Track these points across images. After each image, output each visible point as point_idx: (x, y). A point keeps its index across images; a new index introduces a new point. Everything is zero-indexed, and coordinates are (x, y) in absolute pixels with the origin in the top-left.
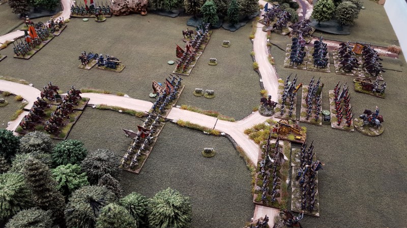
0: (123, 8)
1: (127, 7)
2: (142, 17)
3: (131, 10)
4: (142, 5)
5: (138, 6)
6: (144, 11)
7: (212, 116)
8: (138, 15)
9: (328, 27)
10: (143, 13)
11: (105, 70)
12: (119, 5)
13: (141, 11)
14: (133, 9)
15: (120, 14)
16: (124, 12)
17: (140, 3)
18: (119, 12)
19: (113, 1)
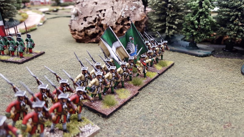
0: (93, 27)
1: (101, 26)
5: (122, 23)
12: (85, 19)
16: (94, 35)
17: (128, 19)
19: (74, 11)
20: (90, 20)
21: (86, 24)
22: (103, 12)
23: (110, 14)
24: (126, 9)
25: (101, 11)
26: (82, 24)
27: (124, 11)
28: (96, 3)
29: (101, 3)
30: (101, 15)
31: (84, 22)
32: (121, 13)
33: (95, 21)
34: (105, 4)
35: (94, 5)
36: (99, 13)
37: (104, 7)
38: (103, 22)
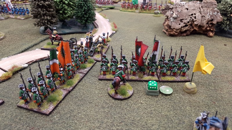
0: (186, 26)
1: (192, 24)
5: (208, 23)
10: (211, 34)
12: (181, 20)
13: (210, 30)
17: (212, 20)
18: (179, 31)
19: (174, 15)
20: (186, 21)
21: (182, 24)
22: (194, 15)
23: (200, 18)
26: (179, 24)
27: (210, 15)
28: (187, 9)
29: (191, 9)
30: (193, 18)
31: (181, 23)
32: (208, 17)
33: (188, 22)
34: (194, 10)
36: (191, 16)
37: (194, 12)
38: (195, 23)
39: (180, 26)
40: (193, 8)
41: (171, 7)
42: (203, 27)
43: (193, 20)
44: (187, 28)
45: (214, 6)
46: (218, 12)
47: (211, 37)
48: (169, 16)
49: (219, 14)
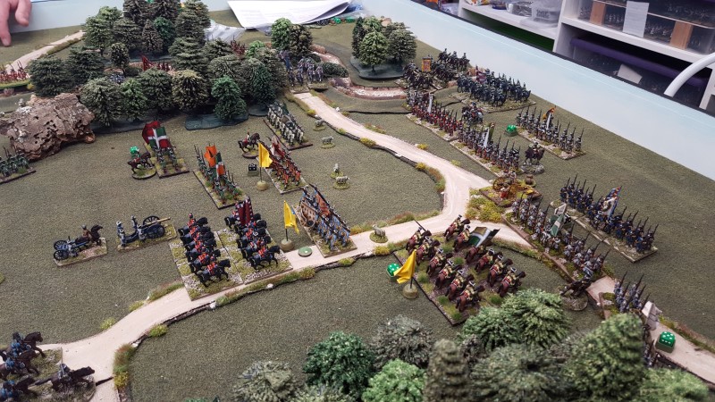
0: (47, 141)
1: (54, 137)
2: (87, 146)
3: (65, 139)
4: (85, 123)
5: (77, 127)
6: (90, 135)
7: (405, 221)
8: (80, 146)
9: (382, 72)
10: (90, 139)
11: (142, 247)
12: (36, 136)
13: (85, 135)
14: (67, 136)
15: (45, 154)
16: (51, 148)
17: (80, 121)
18: (40, 151)
19: (21, 134)
20: (43, 135)
21: (40, 142)
22: (51, 124)
23: (61, 124)
24: (75, 114)
25: (48, 123)
26: (36, 142)
28: (37, 118)
29: (42, 116)
30: (52, 128)
31: (37, 140)
32: (72, 120)
33: (48, 135)
34: (47, 115)
35: (36, 121)
36: (48, 126)
37: (49, 119)
38: (58, 133)
39: (38, 145)
40: (45, 114)
41: (10, 122)
42: (73, 134)
43: (53, 130)
44: (50, 144)
45: (74, 102)
46: (83, 108)
47: (92, 142)
48: (15, 137)
49: (86, 110)
